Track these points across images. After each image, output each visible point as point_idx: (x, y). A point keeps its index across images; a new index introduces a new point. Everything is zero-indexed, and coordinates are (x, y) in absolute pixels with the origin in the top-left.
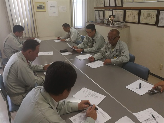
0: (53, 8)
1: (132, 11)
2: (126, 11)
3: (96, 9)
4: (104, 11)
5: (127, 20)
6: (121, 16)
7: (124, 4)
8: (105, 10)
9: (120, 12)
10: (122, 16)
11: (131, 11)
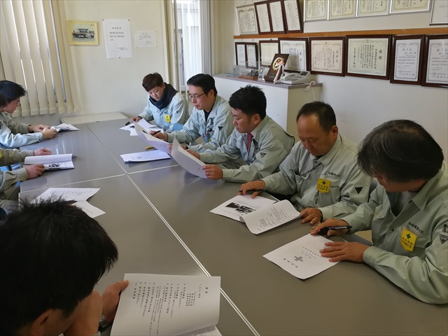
0: (119, 36)
1: (326, 43)
2: (313, 42)
4: (258, 44)
5: (315, 66)
6: (300, 57)
8: (261, 42)
9: (297, 45)
10: (304, 57)
11: (324, 41)
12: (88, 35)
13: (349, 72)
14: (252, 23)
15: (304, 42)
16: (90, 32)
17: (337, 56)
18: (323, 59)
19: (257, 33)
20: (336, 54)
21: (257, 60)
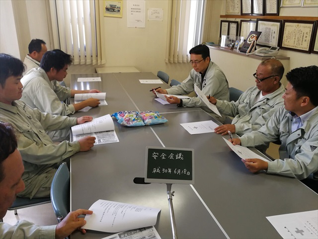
0: (137, 12)
1: (298, 26)
2: (286, 24)
3: (225, 19)
4: (239, 22)
5: (286, 43)
6: (273, 35)
7: (281, 10)
8: (242, 21)
9: (272, 25)
10: (276, 36)
11: (297, 24)
12: (116, 9)
13: (315, 50)
14: (236, 6)
15: (279, 24)
16: (118, 8)
17: (306, 37)
18: (294, 38)
19: (240, 14)
20: (305, 35)
21: (237, 35)
